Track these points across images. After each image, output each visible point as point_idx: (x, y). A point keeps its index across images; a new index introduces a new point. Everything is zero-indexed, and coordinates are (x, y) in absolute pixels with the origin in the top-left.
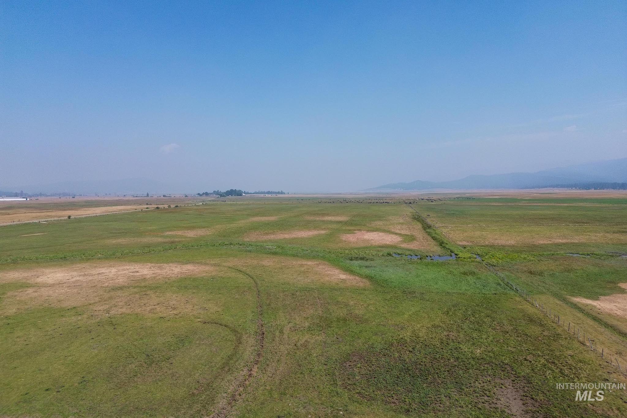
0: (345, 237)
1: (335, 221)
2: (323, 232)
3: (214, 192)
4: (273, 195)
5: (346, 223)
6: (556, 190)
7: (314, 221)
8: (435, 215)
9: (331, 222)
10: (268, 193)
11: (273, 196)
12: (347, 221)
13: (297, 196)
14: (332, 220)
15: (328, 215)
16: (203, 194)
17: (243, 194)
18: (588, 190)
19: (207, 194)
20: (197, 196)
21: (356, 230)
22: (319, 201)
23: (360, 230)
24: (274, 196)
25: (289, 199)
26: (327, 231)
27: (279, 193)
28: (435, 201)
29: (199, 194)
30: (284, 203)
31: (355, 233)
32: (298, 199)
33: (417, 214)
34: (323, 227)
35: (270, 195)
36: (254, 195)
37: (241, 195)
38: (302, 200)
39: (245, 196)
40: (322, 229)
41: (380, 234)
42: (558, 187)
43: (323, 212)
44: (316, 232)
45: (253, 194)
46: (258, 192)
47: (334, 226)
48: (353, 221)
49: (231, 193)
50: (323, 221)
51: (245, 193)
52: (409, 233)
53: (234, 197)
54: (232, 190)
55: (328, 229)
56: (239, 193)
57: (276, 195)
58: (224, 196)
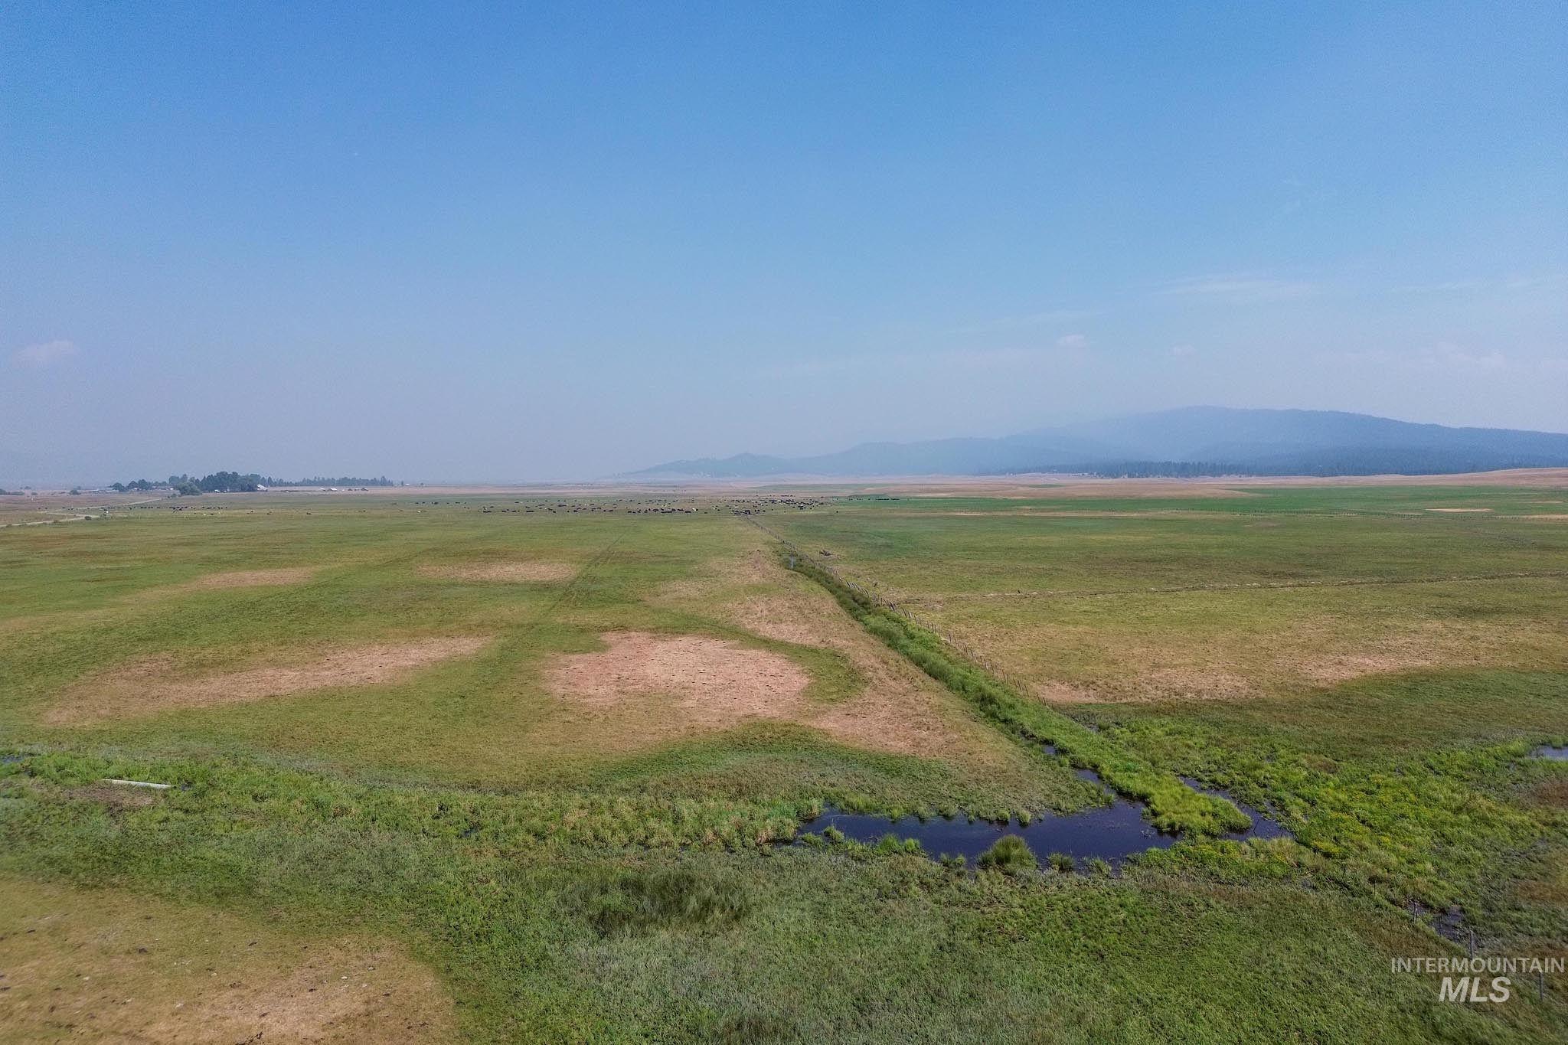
0: (562, 672)
1: (526, 583)
2: (468, 646)
3: (172, 479)
4: (353, 489)
5: (567, 594)
6: (1053, 479)
7: (448, 586)
8: (844, 554)
9: (512, 589)
10: (344, 482)
11: (354, 492)
12: (573, 583)
13: (424, 491)
14: (518, 579)
15: (504, 556)
16: (132, 485)
17: (259, 486)
18: (1115, 478)
19: (143, 486)
20: (111, 490)
21: (606, 630)
22: (486, 508)
23: (623, 628)
24: (357, 491)
25: (394, 502)
26: (489, 639)
27: (374, 483)
28: (808, 507)
29: (117, 486)
30: (375, 512)
31: (604, 648)
32: (420, 502)
33: (787, 547)
34: (475, 618)
35: (344, 490)
36: (297, 488)
37: (252, 488)
38: (436, 503)
39: (267, 491)
40: (470, 630)
41: (706, 644)
42: (1054, 472)
43: (490, 547)
44: (436, 650)
45: (296, 485)
46: (312, 479)
47: (521, 610)
48: (594, 580)
49: (221, 482)
50: (484, 584)
51: (269, 483)
52: (813, 640)
53: (227, 494)
54: (223, 475)
55: (495, 626)
56: (248, 485)
57: (364, 489)
58: (193, 492)
